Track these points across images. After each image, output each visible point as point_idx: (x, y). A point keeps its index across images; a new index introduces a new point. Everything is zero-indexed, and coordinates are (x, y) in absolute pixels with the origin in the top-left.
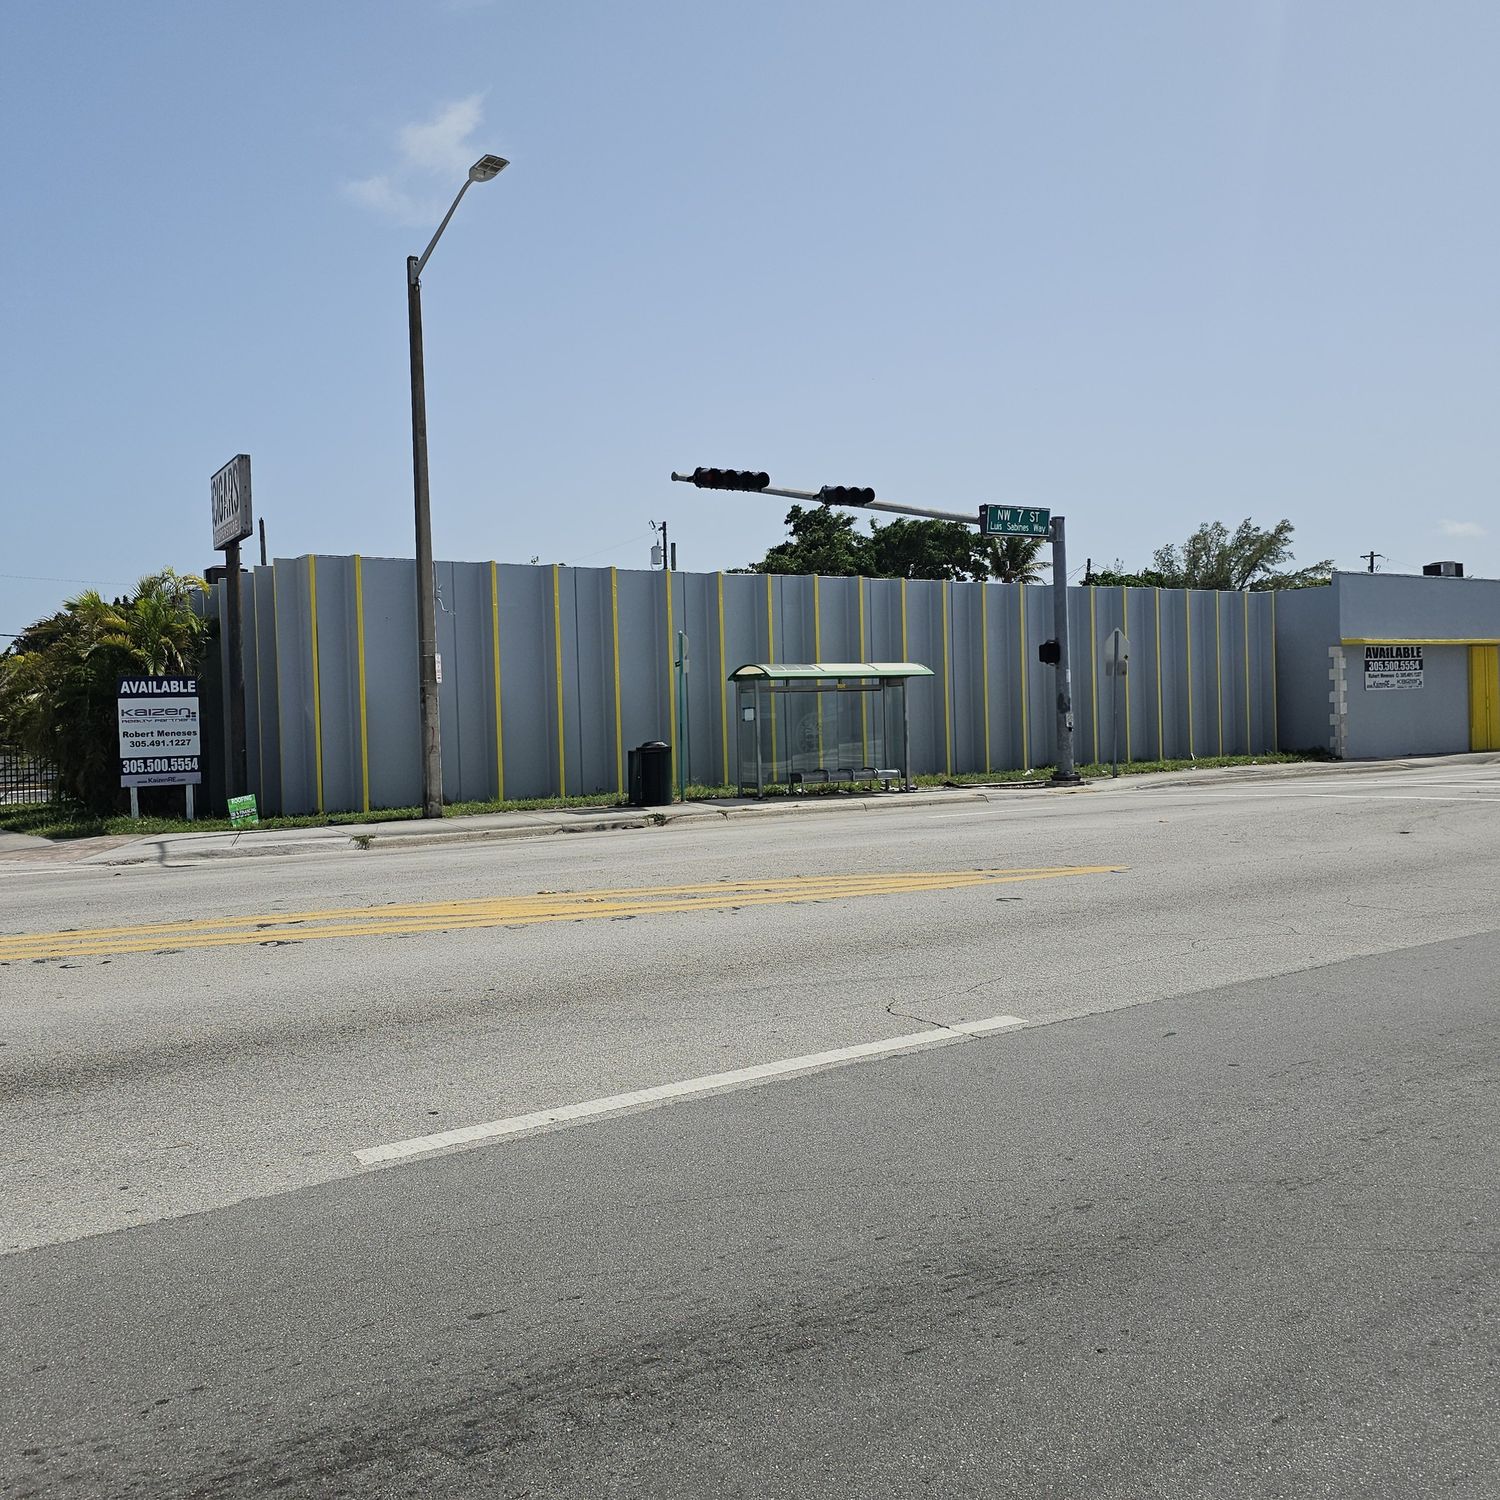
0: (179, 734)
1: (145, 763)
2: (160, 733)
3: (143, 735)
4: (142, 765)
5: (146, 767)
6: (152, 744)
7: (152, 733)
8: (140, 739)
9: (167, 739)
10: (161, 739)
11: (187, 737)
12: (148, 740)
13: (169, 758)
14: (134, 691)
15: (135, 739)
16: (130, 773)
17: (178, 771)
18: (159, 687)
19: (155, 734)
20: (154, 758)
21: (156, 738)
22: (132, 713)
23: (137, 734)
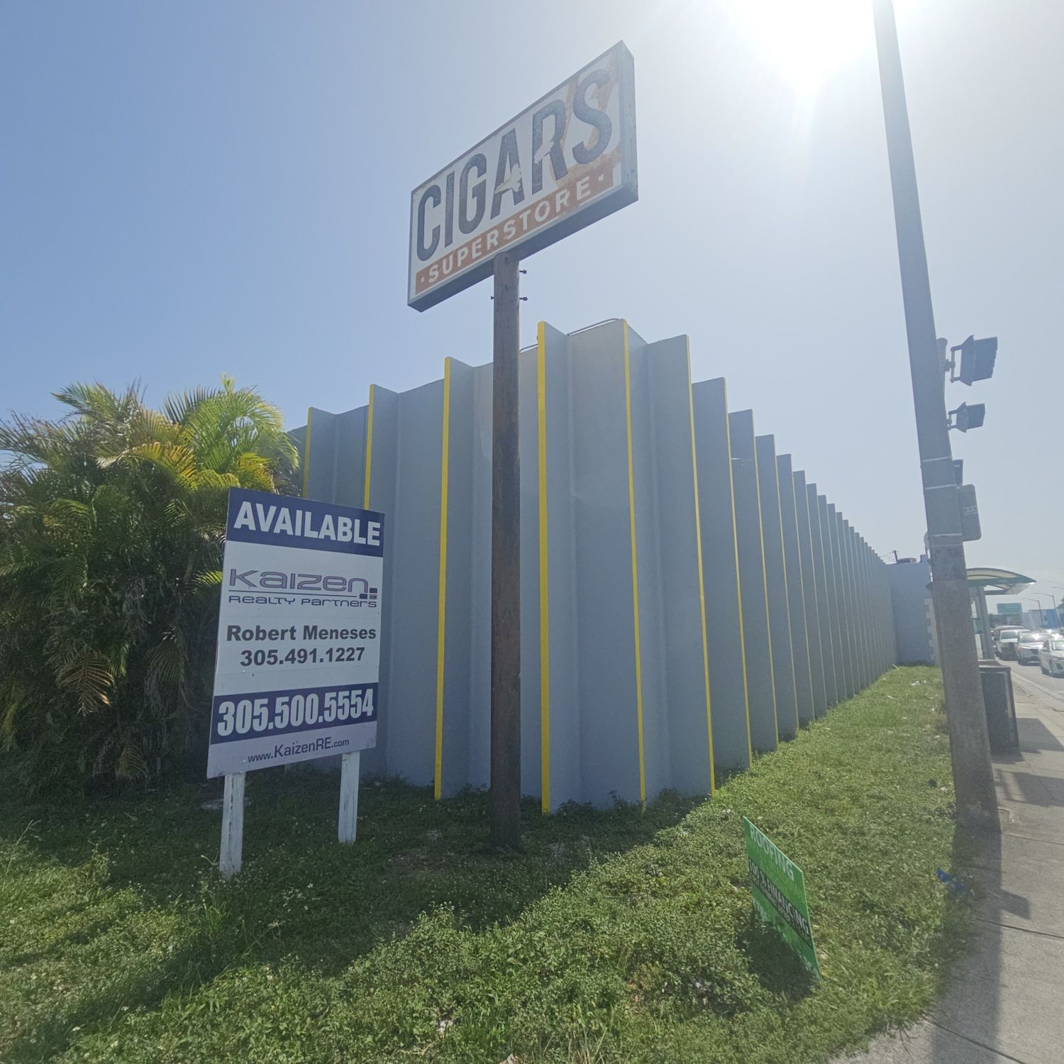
0: (343, 634)
1: (271, 706)
2: (310, 632)
3: (273, 635)
4: (265, 711)
5: (271, 718)
6: (291, 657)
7: (293, 630)
8: (267, 645)
9: (322, 645)
10: (309, 645)
11: (358, 642)
12: (283, 647)
13: (321, 692)
14: (265, 527)
15: (254, 645)
16: (235, 736)
17: (337, 722)
18: (316, 526)
19: (299, 633)
20: (291, 693)
21: (300, 643)
22: (255, 579)
23: (260, 634)
